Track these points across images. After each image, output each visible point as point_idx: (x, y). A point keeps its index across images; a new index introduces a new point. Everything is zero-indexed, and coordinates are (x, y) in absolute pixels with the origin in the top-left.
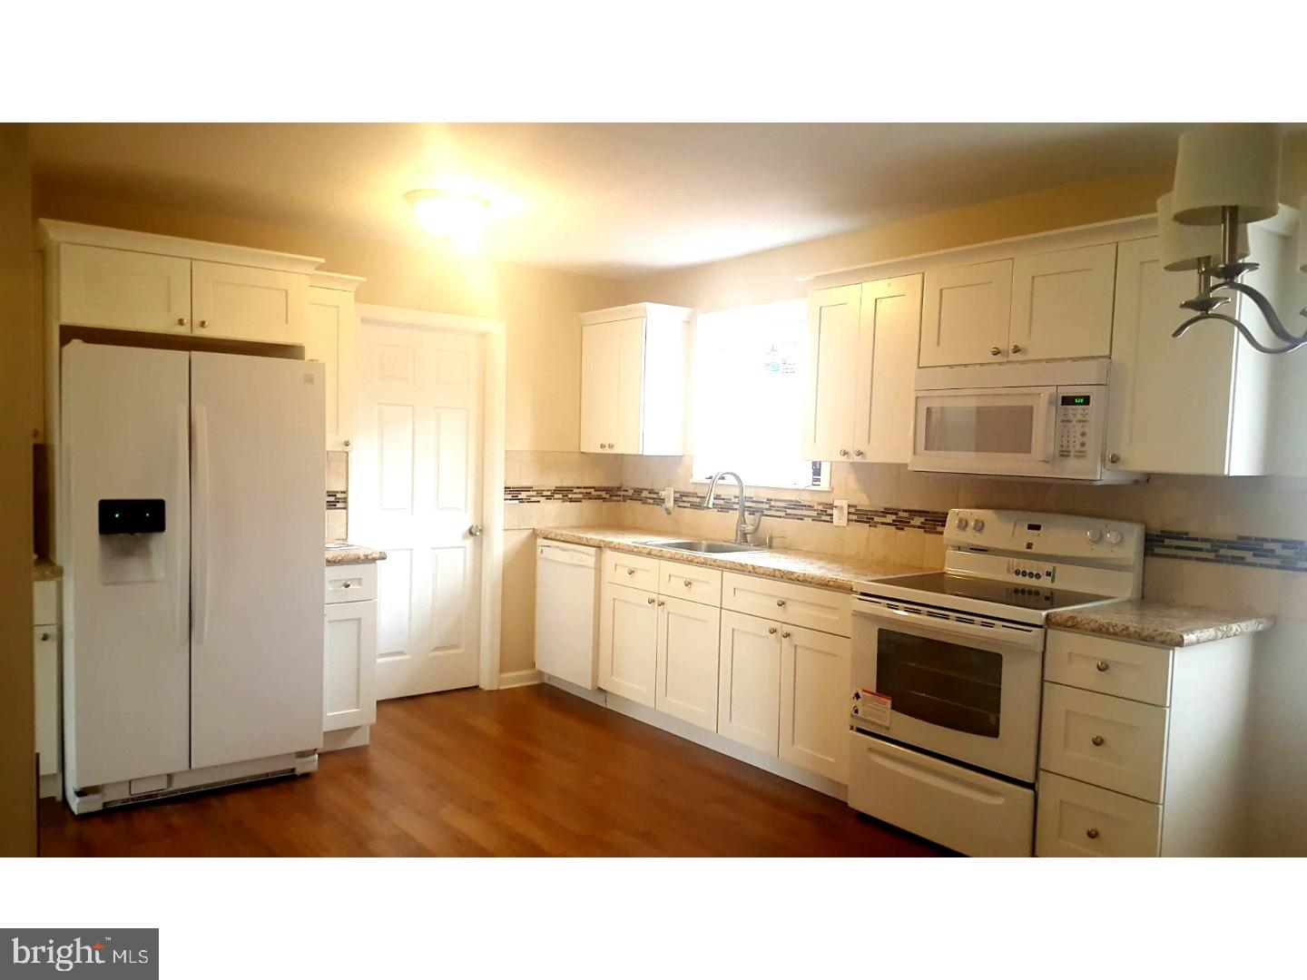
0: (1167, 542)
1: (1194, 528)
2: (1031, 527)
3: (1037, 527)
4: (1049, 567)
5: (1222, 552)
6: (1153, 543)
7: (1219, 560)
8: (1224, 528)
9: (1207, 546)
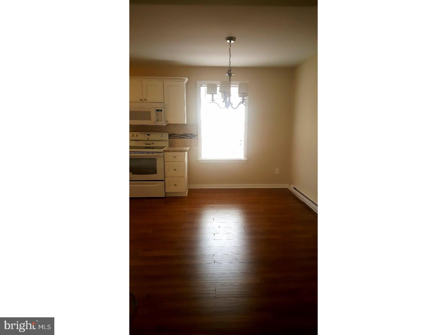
0: (172, 136)
1: (176, 133)
2: (148, 135)
3: (149, 135)
4: (152, 142)
5: (181, 137)
6: (170, 136)
7: (181, 138)
8: (181, 132)
9: (179, 136)
